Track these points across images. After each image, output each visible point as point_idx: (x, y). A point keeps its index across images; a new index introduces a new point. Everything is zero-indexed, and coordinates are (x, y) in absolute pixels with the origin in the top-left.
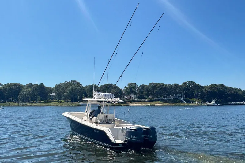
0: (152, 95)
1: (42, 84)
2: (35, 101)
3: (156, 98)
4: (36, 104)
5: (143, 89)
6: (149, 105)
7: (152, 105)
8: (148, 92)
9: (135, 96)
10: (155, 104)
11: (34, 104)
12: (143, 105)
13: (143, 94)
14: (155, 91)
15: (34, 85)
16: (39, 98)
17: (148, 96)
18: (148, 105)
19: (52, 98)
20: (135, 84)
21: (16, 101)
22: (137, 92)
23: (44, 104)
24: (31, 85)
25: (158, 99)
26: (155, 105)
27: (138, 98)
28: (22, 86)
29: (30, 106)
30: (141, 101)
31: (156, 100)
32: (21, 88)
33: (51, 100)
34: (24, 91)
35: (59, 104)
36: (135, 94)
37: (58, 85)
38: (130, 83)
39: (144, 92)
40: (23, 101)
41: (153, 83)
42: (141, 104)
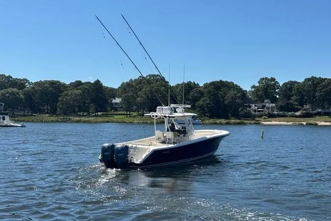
0: (312, 103)
1: (98, 82)
2: (85, 114)
3: (320, 110)
4: (87, 119)
5: (290, 89)
6: (305, 123)
7: (311, 124)
8: (303, 96)
9: (274, 105)
10: (318, 122)
11: (83, 119)
12: (291, 123)
13: (291, 101)
14: (317, 94)
15: (85, 83)
16: (92, 107)
17: (303, 106)
18: (303, 124)
19: (115, 108)
20: (273, 79)
21: (53, 112)
22: (277, 97)
23: (100, 119)
24: (78, 84)
25: (323, 110)
26: (316, 125)
27: (281, 108)
28: (64, 85)
29: (78, 122)
30: (287, 116)
31: (319, 114)
32: (62, 88)
33: (113, 112)
34: (67, 95)
35: (128, 120)
36: (274, 100)
37: (127, 83)
38: (263, 79)
39: (294, 98)
40: (65, 114)
41: (313, 79)
42: (287, 122)
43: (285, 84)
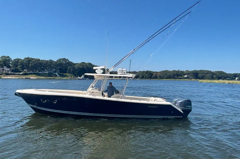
0: (28, 69)
3: (31, 72)
5: (17, 62)
6: (24, 78)
7: (27, 78)
8: (23, 66)
9: (9, 69)
10: (30, 77)
12: (17, 78)
13: (17, 68)
14: (30, 65)
17: (23, 70)
18: (23, 78)
20: (8, 57)
22: (11, 65)
25: (33, 72)
26: (30, 78)
27: (13, 71)
30: (15, 74)
31: (31, 74)
36: (9, 67)
38: (2, 56)
39: (19, 66)
41: (28, 58)
42: (16, 77)
43: (15, 60)
